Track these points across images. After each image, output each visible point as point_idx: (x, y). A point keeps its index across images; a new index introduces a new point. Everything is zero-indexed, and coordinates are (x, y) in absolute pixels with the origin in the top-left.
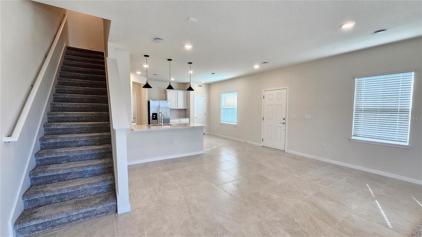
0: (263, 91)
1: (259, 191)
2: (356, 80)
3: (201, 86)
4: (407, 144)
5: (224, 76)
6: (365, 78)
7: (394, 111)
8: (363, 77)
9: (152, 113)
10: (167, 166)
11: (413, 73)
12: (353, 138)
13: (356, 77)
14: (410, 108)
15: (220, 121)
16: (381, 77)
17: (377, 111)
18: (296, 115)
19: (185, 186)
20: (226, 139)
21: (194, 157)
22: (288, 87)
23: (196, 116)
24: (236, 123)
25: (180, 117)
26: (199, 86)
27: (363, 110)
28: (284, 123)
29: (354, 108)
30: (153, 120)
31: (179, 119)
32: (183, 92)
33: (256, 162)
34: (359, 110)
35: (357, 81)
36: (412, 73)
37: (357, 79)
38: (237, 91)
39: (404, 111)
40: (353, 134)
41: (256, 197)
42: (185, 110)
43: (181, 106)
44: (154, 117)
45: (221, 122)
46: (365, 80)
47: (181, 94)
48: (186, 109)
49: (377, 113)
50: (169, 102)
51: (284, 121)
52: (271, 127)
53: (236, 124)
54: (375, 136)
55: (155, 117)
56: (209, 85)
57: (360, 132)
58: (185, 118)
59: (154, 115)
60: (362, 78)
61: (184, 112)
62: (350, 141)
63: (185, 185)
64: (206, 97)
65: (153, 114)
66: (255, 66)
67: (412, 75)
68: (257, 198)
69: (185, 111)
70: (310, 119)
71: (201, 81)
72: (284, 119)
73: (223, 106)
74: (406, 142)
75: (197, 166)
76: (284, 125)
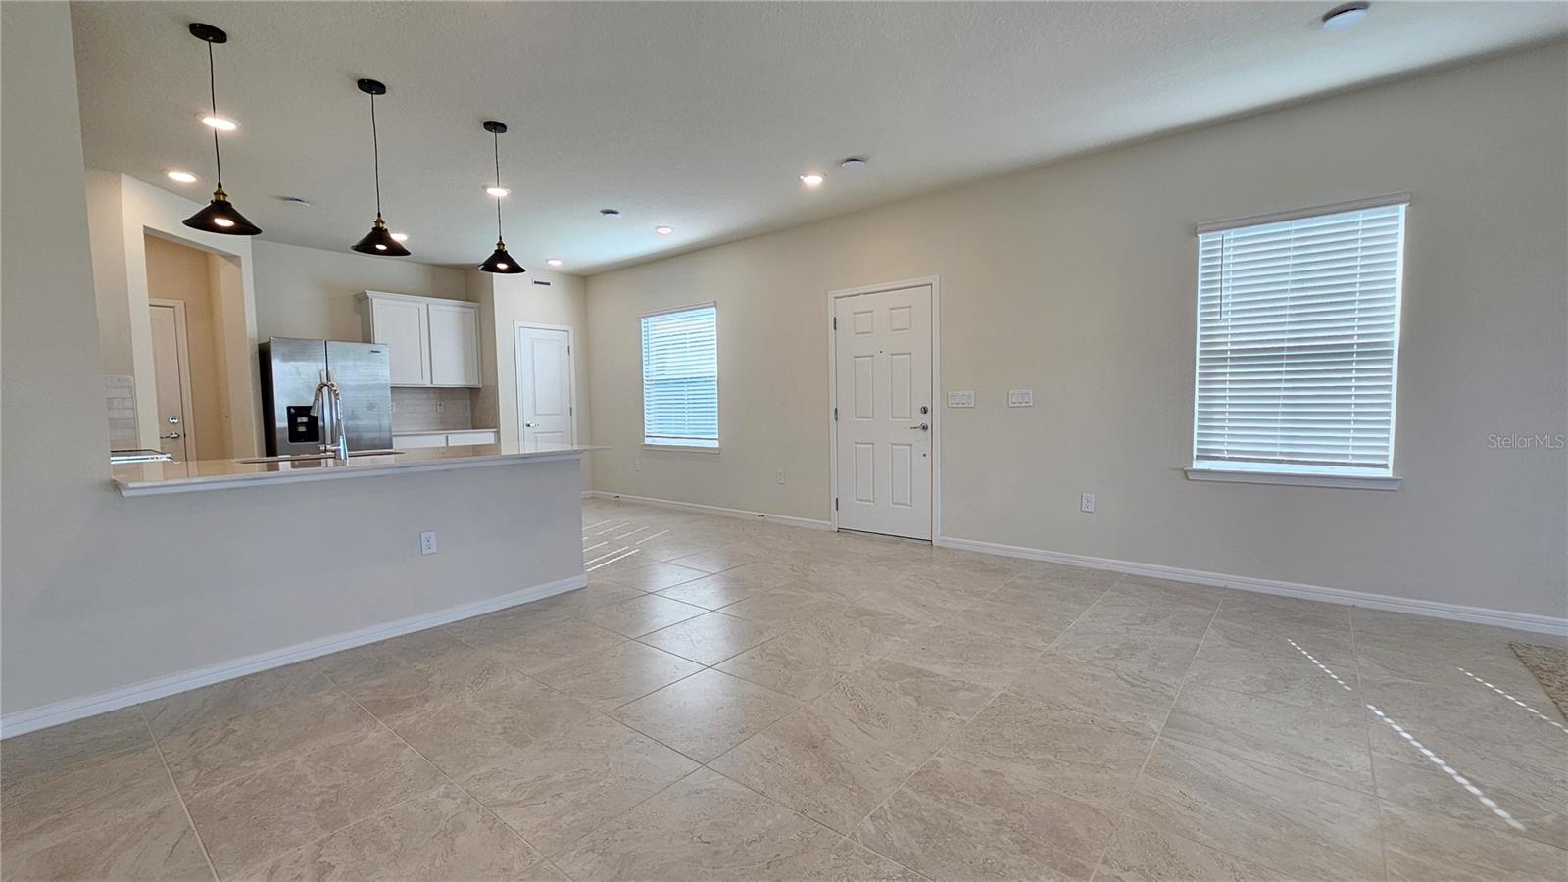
0: (831, 295)
1: (932, 753)
2: (1200, 236)
3: (549, 284)
4: (1388, 473)
5: (659, 230)
6: (1232, 231)
7: (1338, 353)
8: (1226, 229)
9: (289, 408)
10: (378, 682)
11: (1403, 207)
12: (1198, 465)
13: (1205, 229)
14: (1396, 339)
15: (644, 436)
16: (1291, 225)
17: (1282, 357)
18: (973, 393)
19: (509, 803)
20: (671, 511)
21: (538, 610)
22: (937, 277)
23: (527, 415)
24: (717, 442)
25: (447, 425)
26: (536, 283)
27: (1229, 354)
28: (924, 428)
29: (1198, 348)
30: (291, 441)
31: (444, 437)
32: (457, 309)
33: (844, 599)
34: (1216, 358)
35: (1205, 244)
36: (1398, 210)
37: (1204, 238)
38: (715, 302)
39: (1373, 351)
40: (1195, 453)
41: (938, 799)
42: (472, 393)
43: (450, 373)
44: (302, 429)
45: (648, 441)
46: (1235, 240)
47: (446, 314)
48: (479, 389)
49: (1281, 365)
50: (385, 351)
51: (925, 419)
52: (871, 446)
53: (716, 444)
54: (1274, 453)
55: (306, 427)
56: (584, 281)
57: (1223, 444)
58: (474, 428)
59: (302, 416)
60: (1223, 232)
61: (469, 402)
62: (1187, 478)
63: (505, 795)
64: (571, 333)
65: (295, 412)
66: (805, 175)
67: (1396, 218)
68: (949, 806)
69: (472, 401)
70: (1031, 404)
71: (547, 260)
72: (925, 410)
73: (651, 371)
74: (1385, 466)
75: (563, 659)
76: (922, 432)
